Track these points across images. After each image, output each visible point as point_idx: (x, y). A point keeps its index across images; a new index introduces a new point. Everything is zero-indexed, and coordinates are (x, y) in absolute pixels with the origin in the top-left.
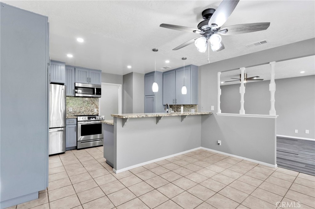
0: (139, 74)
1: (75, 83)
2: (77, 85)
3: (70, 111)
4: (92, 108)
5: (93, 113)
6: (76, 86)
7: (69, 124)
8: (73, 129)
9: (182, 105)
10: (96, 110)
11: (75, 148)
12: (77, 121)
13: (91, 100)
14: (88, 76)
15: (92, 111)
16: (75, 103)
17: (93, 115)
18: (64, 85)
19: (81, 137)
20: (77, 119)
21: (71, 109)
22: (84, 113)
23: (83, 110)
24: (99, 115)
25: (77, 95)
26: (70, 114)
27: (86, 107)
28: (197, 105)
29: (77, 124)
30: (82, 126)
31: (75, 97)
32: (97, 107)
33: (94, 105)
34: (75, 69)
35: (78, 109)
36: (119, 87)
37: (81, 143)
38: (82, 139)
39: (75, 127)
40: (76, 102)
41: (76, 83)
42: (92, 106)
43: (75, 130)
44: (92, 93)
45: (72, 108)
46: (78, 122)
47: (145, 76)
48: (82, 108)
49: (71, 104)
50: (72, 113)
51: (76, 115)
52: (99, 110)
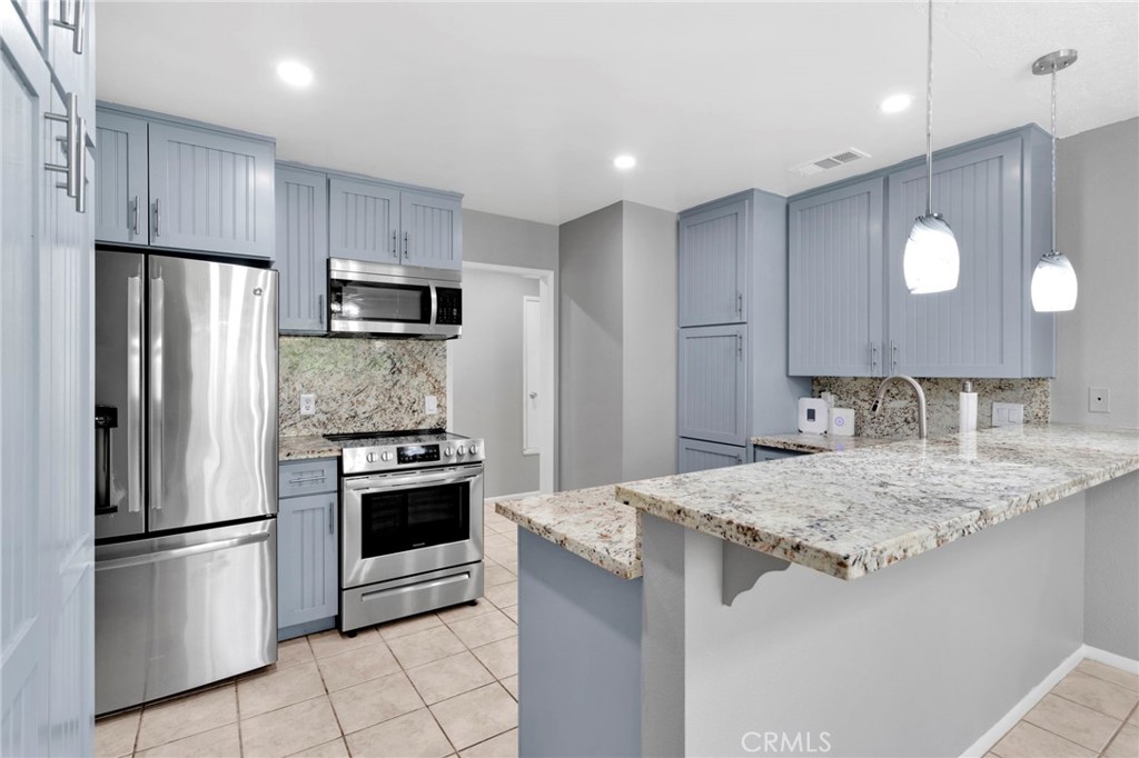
0: (650, 214)
1: (328, 261)
2: (340, 270)
3: (304, 411)
4: (414, 394)
5: (417, 417)
6: (335, 275)
7: (298, 490)
8: (321, 520)
9: (969, 385)
10: (431, 403)
11: (332, 624)
12: (341, 474)
13: (410, 353)
14: (394, 226)
15: (415, 407)
16: (331, 367)
17: (421, 427)
18: (273, 267)
19: (360, 561)
20: (340, 460)
21: (308, 401)
22: (376, 419)
23: (372, 402)
24: (449, 428)
25: (337, 326)
26: (305, 426)
27: (387, 386)
28: (1050, 383)
29: (340, 491)
30: (365, 498)
31: (330, 334)
32: (438, 390)
33: (422, 376)
34: (328, 182)
35: (346, 399)
36: (542, 283)
37: (363, 595)
38: (370, 574)
39: (331, 505)
40: (335, 364)
41: (333, 261)
42: (415, 382)
43: (331, 526)
44: (418, 318)
45: (312, 396)
46: (347, 482)
47: (678, 224)
48: (363, 395)
49: (309, 375)
50: (315, 420)
51: (335, 431)
52: (449, 403)
